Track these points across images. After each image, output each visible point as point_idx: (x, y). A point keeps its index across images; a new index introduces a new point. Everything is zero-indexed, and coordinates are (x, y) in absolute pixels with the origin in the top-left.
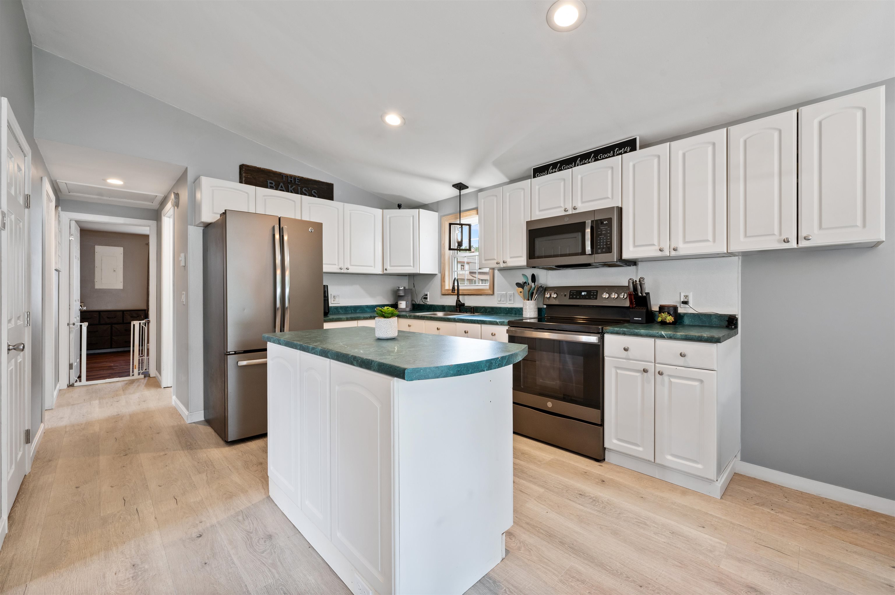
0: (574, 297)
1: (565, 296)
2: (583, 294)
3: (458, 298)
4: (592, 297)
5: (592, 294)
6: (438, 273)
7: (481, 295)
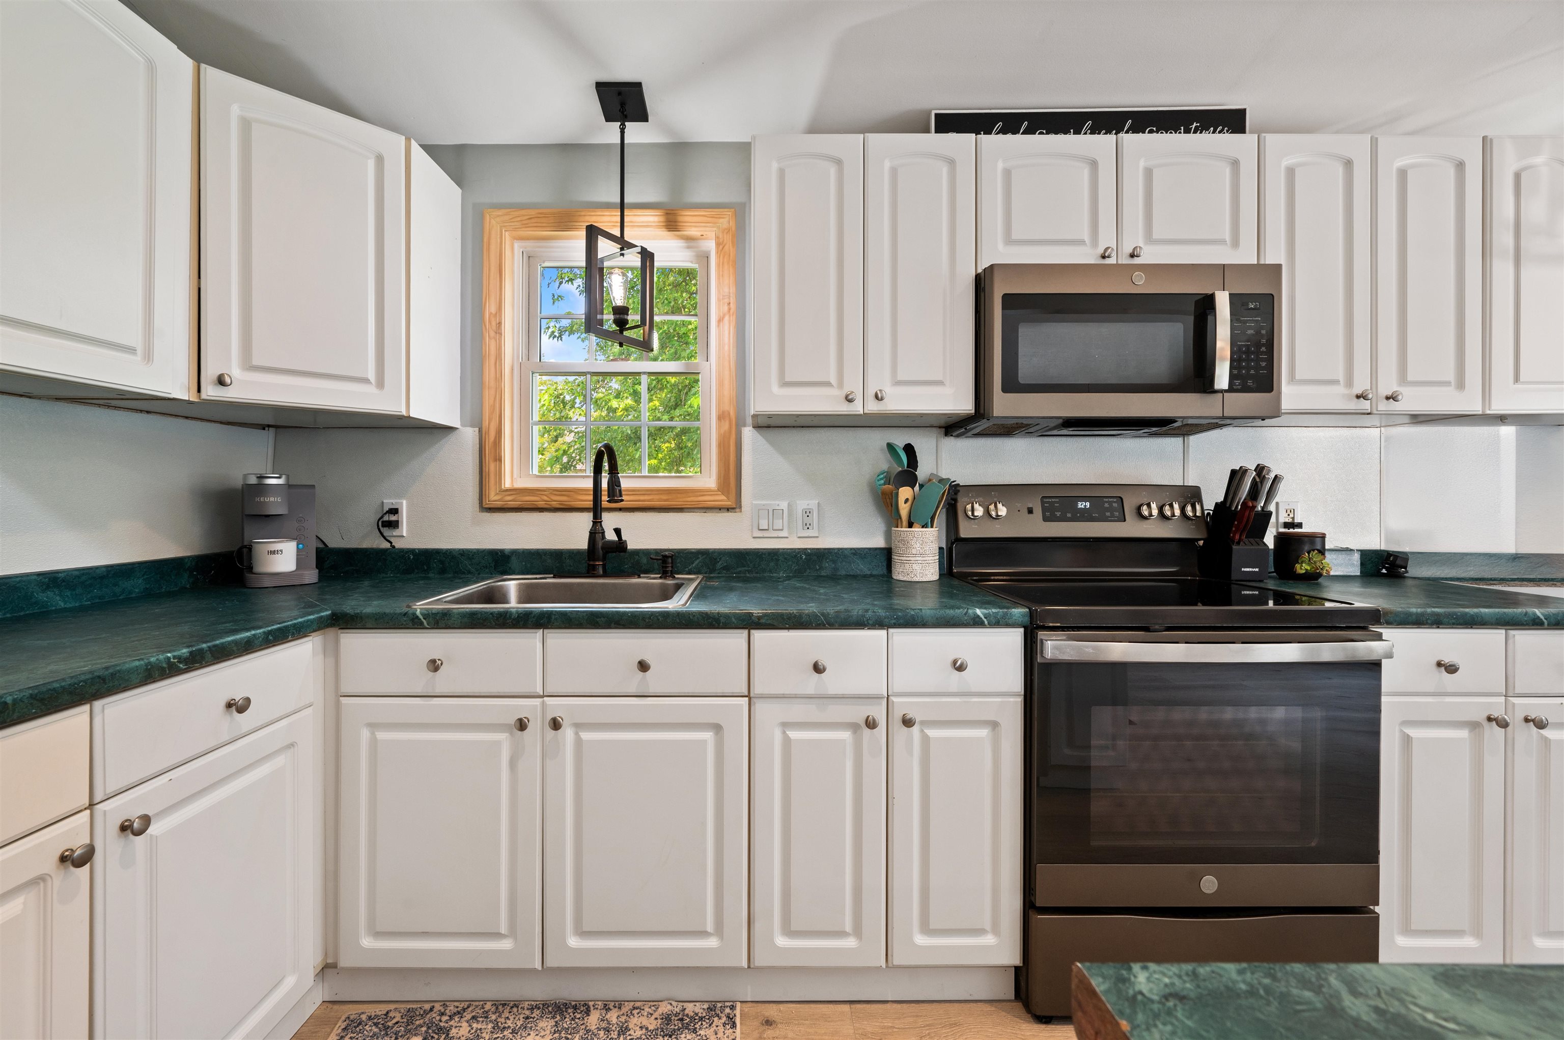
0: (1058, 514)
1: (1030, 511)
2: (1081, 505)
3: (597, 521)
4: (1108, 514)
5: (1106, 505)
6: (462, 425)
7: (680, 510)
